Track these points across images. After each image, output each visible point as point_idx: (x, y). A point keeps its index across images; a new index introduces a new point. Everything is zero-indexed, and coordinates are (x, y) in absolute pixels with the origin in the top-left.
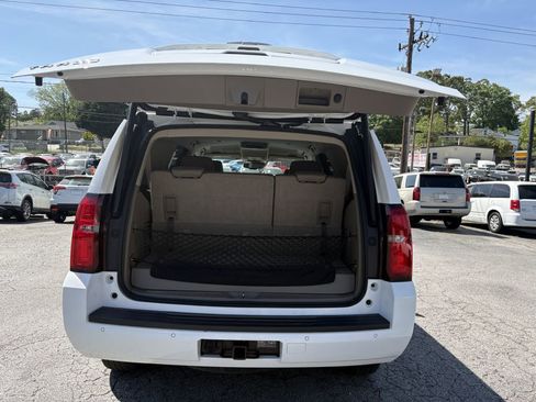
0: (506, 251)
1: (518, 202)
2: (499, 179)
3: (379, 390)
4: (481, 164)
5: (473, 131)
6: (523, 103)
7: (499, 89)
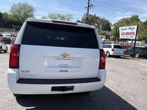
0: (112, 61)
1: (113, 49)
2: (107, 43)
3: (92, 97)
4: (103, 39)
5: (101, 31)
6: (112, 25)
7: (107, 21)
